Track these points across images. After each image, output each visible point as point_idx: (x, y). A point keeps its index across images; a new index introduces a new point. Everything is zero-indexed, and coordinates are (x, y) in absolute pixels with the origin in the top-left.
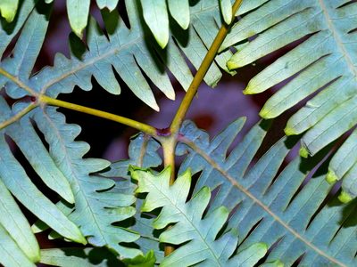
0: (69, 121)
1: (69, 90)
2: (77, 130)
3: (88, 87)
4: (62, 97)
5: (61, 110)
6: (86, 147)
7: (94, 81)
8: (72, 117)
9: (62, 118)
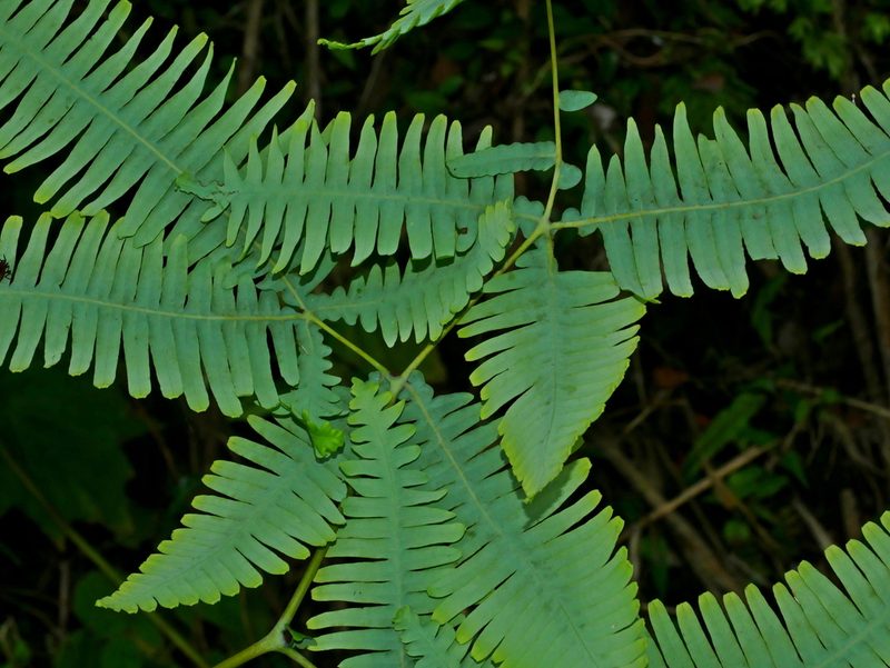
0: (324, 343)
1: (334, 318)
2: (328, 351)
3: (351, 322)
4: (327, 322)
5: (322, 331)
6: (330, 365)
7: (358, 320)
8: (328, 340)
9: (321, 338)
